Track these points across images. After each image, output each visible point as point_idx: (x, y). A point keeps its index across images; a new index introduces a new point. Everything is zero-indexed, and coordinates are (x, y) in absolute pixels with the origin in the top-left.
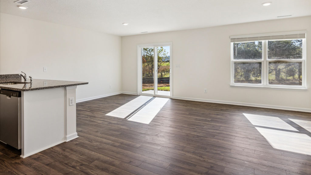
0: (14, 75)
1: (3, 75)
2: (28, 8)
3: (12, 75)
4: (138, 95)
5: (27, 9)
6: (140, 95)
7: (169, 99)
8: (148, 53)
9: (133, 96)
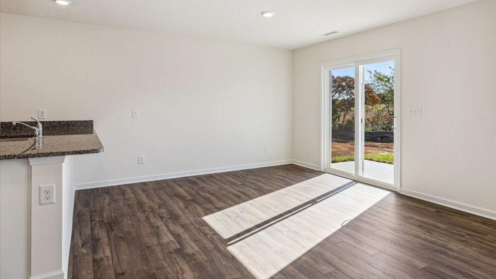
0: (80, 122)
1: (64, 122)
2: (71, 2)
3: (78, 121)
4: (322, 170)
5: (69, 5)
6: (324, 173)
7: (389, 192)
8: (386, 86)
9: (308, 174)
